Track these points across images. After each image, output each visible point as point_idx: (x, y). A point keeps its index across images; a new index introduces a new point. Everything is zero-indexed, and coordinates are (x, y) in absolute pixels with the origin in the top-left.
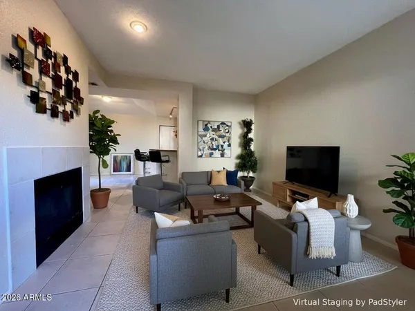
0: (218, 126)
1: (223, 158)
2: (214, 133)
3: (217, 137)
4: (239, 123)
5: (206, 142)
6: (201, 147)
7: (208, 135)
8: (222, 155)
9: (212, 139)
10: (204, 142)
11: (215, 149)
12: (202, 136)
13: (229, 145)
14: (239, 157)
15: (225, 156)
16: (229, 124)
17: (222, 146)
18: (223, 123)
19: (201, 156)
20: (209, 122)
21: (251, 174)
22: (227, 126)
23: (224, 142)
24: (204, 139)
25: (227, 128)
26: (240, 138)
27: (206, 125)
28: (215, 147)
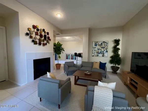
0: (102, 44)
1: (103, 57)
2: (99, 46)
3: (101, 48)
4: (113, 41)
5: (96, 50)
6: (93, 53)
7: (97, 48)
8: (103, 56)
9: (98, 49)
10: (95, 50)
11: (100, 53)
12: (94, 48)
13: (107, 52)
14: (112, 57)
15: (104, 56)
16: (107, 42)
17: (103, 52)
18: (104, 42)
19: (93, 56)
20: (97, 42)
21: (117, 66)
22: (106, 43)
23: (104, 50)
24: (95, 49)
25: (106, 44)
26: (113, 48)
27: (96, 43)
28: (99, 52)
